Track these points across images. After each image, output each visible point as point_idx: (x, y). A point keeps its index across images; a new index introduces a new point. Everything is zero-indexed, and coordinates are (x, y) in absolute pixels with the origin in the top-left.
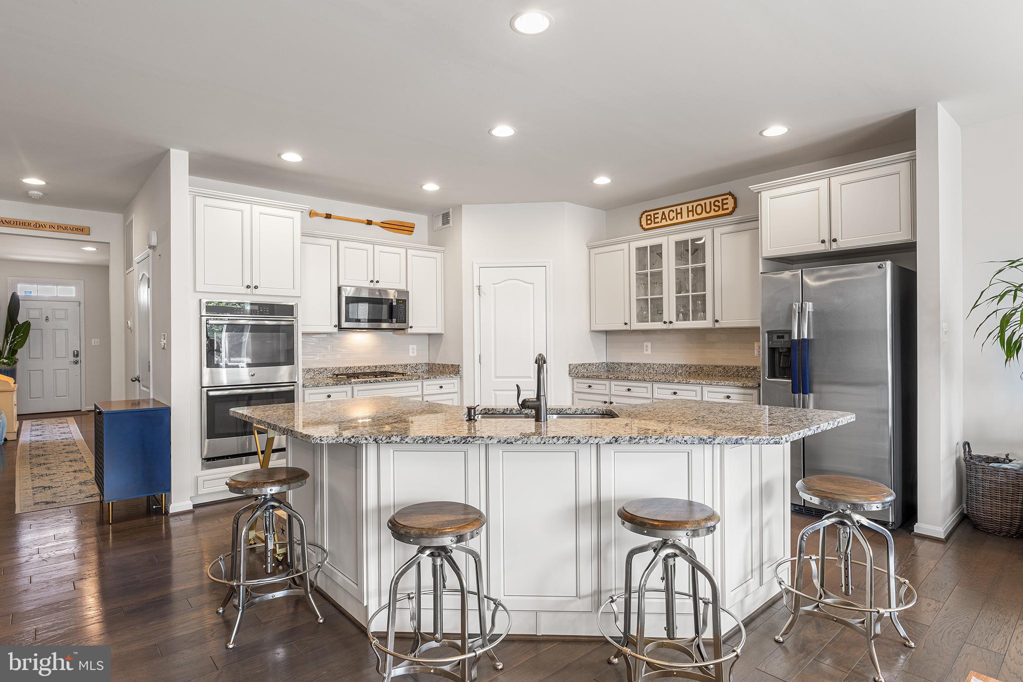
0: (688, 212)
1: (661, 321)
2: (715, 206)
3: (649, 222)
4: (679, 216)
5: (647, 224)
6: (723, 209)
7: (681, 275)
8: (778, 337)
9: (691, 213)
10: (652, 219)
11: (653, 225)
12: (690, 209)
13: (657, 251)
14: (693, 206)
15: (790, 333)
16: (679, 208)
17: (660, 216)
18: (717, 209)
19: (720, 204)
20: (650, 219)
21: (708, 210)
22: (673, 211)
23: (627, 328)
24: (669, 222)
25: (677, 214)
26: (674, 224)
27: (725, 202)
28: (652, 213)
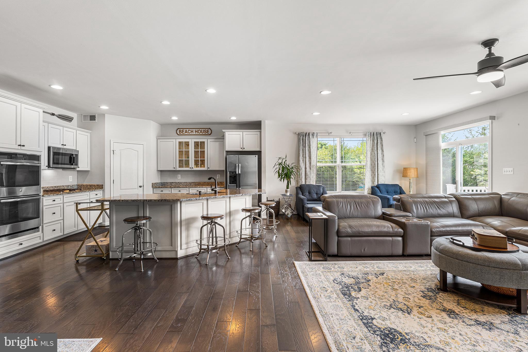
0: (195, 132)
1: (189, 167)
2: (205, 131)
3: (180, 132)
4: (192, 132)
5: (179, 133)
6: (207, 133)
7: (196, 152)
8: (232, 173)
9: (196, 132)
10: (182, 131)
11: (182, 134)
12: (196, 131)
13: (187, 144)
14: (197, 130)
15: (236, 172)
16: (192, 130)
17: (185, 131)
18: (205, 132)
19: (206, 131)
20: (181, 132)
21: (202, 132)
22: (190, 131)
23: (175, 169)
24: (188, 134)
25: (191, 132)
26: (190, 135)
27: (208, 131)
28: (181, 130)
